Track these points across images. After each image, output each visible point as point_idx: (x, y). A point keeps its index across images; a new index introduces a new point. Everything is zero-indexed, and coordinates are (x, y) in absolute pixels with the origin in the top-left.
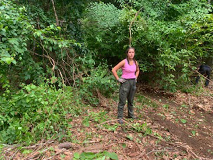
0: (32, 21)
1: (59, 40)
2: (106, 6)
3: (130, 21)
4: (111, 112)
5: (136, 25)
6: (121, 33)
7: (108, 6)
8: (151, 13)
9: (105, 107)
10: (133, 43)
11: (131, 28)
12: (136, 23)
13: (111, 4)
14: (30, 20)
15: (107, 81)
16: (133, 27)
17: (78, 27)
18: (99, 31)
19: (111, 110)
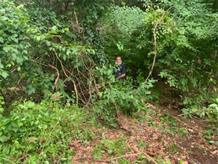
0: (42, 25)
1: (70, 46)
2: (129, 9)
3: (155, 23)
4: (132, 138)
5: (162, 28)
6: (144, 37)
7: (132, 9)
8: (182, 12)
9: (125, 130)
10: (158, 49)
11: (156, 31)
12: (162, 25)
13: (136, 6)
14: (40, 24)
15: (129, 97)
16: (159, 30)
17: (96, 33)
18: (123, 37)
19: (132, 134)
